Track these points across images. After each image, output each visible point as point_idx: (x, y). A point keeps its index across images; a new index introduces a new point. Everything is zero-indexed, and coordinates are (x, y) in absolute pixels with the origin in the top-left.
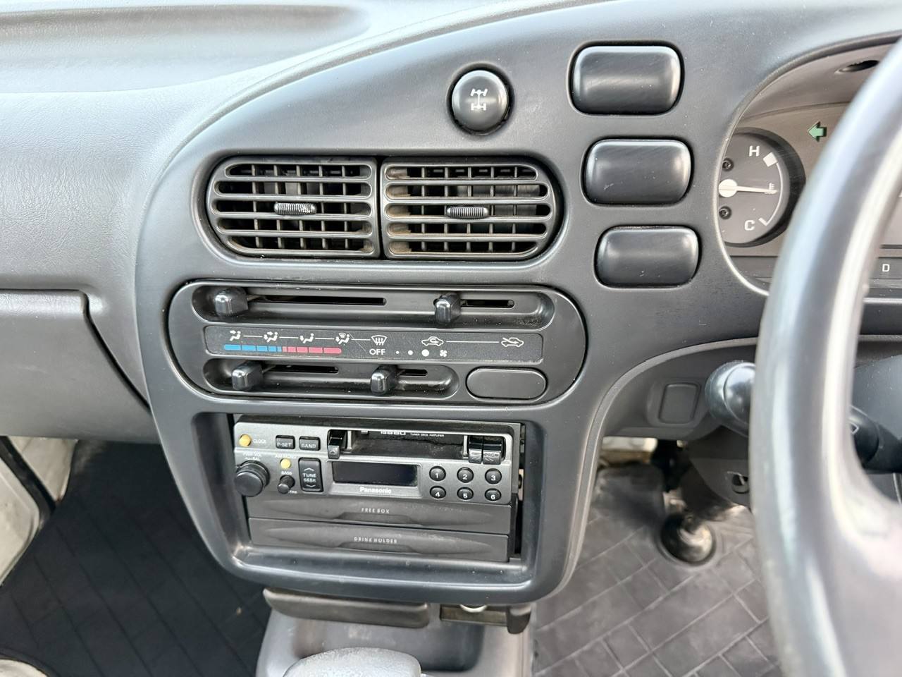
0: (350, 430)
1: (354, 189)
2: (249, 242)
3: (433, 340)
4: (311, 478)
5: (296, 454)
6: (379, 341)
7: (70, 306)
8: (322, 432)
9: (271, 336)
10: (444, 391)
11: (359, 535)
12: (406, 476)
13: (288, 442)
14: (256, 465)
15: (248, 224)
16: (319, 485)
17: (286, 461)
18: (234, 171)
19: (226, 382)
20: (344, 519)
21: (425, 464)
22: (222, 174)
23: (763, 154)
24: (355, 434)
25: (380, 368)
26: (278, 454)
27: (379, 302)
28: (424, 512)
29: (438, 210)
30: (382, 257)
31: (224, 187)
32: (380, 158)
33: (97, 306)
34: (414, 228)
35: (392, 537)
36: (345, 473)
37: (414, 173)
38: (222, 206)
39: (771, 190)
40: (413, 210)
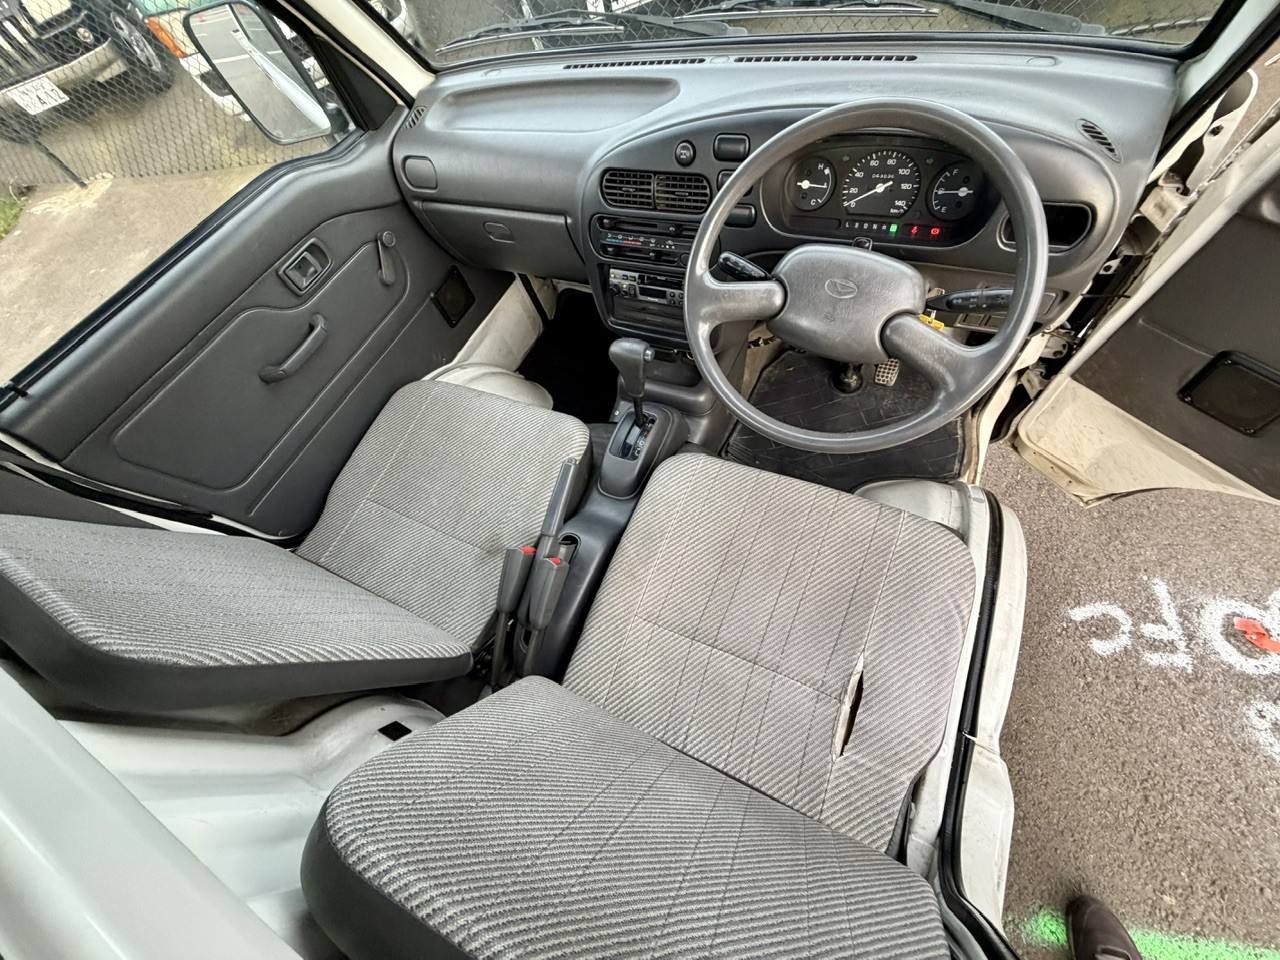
0: (646, 275)
1: (649, 184)
2: (615, 201)
3: (670, 242)
4: (632, 292)
5: (627, 283)
6: (653, 241)
7: (560, 220)
8: (636, 275)
9: (620, 237)
10: (674, 262)
11: (649, 318)
12: (662, 295)
13: (626, 278)
14: (616, 286)
15: (615, 194)
16: (635, 295)
17: (625, 284)
18: (611, 175)
19: (606, 252)
20: (643, 310)
21: (669, 291)
22: (607, 176)
23: (825, 168)
24: (648, 278)
25: (654, 251)
26: (623, 282)
27: (655, 226)
28: (669, 310)
29: (673, 193)
30: (655, 209)
31: (608, 181)
32: (655, 173)
33: (569, 221)
34: (667, 199)
35: (659, 320)
36: (644, 292)
37: (668, 179)
38: (607, 187)
39: (825, 186)
40: (667, 192)
